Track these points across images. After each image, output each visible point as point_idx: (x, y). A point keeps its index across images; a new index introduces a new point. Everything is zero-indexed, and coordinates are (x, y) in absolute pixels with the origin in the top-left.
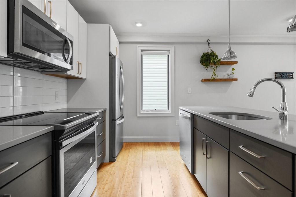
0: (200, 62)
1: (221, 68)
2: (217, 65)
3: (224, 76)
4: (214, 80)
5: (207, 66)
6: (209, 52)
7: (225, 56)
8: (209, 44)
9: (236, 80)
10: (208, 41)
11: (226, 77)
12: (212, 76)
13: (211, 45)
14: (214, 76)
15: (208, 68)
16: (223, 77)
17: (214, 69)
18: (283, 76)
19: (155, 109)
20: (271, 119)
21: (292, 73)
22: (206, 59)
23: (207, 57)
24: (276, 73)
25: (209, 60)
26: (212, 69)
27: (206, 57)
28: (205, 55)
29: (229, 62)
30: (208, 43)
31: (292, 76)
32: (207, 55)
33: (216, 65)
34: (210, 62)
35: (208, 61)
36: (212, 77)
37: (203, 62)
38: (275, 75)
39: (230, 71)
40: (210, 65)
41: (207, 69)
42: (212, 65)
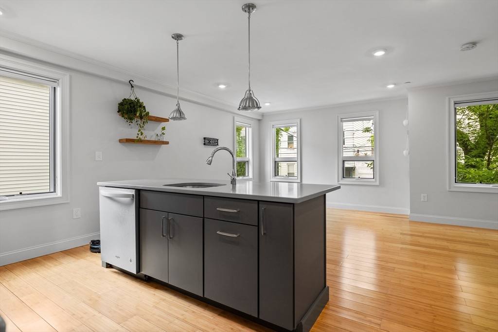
0: (118, 112)
1: (149, 125)
2: (145, 121)
3: (152, 136)
4: (140, 141)
5: (131, 119)
6: (133, 98)
7: (174, 115)
8: (132, 87)
9: (167, 143)
10: (131, 82)
11: (153, 139)
12: (137, 135)
13: (135, 89)
14: (140, 136)
15: (132, 122)
16: (150, 138)
17: (140, 126)
18: (211, 142)
19: (21, 193)
20: (226, 185)
21: (217, 140)
22: (130, 109)
23: (131, 107)
24: (205, 138)
25: (134, 112)
26: (137, 124)
27: (129, 107)
28: (128, 103)
29: (158, 119)
30: (132, 85)
31: (217, 142)
32: (130, 103)
33: (143, 120)
34: (135, 115)
35: (132, 112)
36: (137, 137)
37: (123, 113)
38: (204, 140)
39: (158, 130)
40: (136, 119)
41: (130, 123)
42: (138, 119)
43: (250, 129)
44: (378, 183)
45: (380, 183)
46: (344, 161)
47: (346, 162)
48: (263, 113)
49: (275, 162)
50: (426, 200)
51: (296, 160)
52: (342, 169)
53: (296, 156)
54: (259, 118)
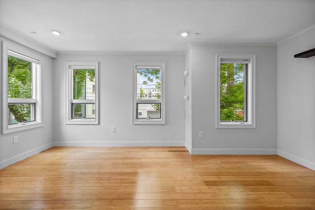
43: (38, 66)
44: (164, 122)
45: (166, 122)
46: (137, 104)
47: (139, 105)
48: (58, 52)
49: (72, 104)
50: (202, 136)
51: (94, 102)
52: (136, 111)
53: (95, 99)
54: (54, 56)
